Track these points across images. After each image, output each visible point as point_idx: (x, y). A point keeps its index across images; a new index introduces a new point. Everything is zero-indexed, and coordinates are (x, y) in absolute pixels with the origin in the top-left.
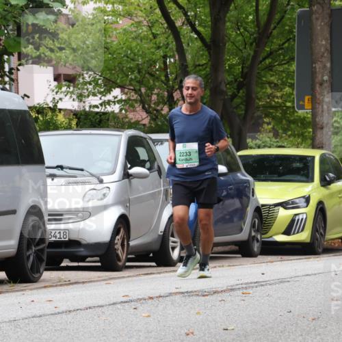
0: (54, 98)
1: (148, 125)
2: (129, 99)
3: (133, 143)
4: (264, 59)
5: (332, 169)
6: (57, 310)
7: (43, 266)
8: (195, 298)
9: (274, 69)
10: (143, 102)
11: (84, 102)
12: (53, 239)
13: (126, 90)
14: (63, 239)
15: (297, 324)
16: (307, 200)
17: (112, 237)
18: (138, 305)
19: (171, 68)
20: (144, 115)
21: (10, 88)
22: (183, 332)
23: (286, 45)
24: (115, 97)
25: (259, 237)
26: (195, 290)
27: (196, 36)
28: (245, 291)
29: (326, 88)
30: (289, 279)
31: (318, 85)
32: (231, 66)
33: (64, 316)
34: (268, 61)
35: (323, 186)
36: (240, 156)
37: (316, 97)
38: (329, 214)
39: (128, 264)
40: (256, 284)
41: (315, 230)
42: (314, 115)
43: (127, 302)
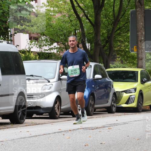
0: (29, 47)
2: (60, 47)
4: (117, 31)
5: (145, 77)
6: (31, 136)
7: (25, 117)
8: (89, 130)
9: (121, 35)
10: (66, 49)
11: (42, 49)
12: (29, 106)
13: (59, 44)
14: (33, 106)
15: (131, 141)
16: (135, 89)
17: (54, 105)
18: (65, 133)
19: (78, 34)
21: (11, 42)
22: (83, 144)
23: (126, 25)
24: (55, 47)
25: (115, 105)
26: (89, 127)
27: (88, 21)
28: (109, 128)
29: (143, 43)
30: (127, 123)
31: (139, 42)
32: (103, 34)
33: (34, 138)
34: (118, 32)
35: (141, 84)
36: (107, 71)
37: (138, 46)
38: (144, 95)
39: (60, 116)
40: (114, 125)
41: (138, 102)
43: (60, 132)
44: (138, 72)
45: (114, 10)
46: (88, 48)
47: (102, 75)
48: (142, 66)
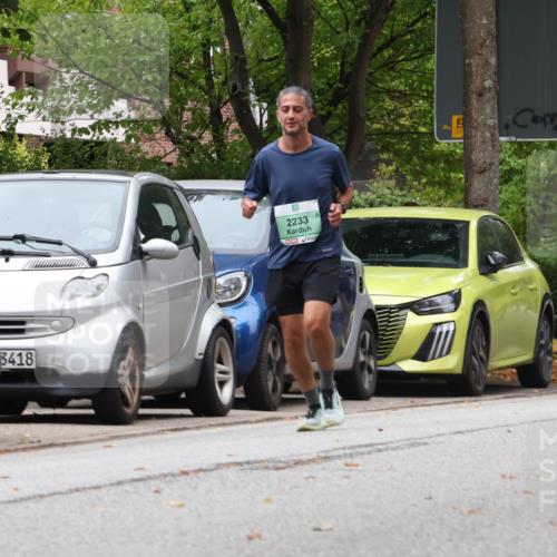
0: (9, 116)
1: (176, 165)
3: (149, 196)
4: (380, 50)
5: (499, 245)
6: (18, 495)
8: (262, 473)
9: (398, 66)
10: (165, 123)
11: (63, 123)
12: (9, 366)
14: (26, 367)
15: (442, 519)
16: (456, 298)
18: (162, 485)
19: (217, 63)
20: (169, 146)
22: (241, 534)
23: (419, 25)
25: (372, 363)
26: (262, 458)
27: (260, 8)
28: (349, 460)
29: (489, 101)
30: (425, 440)
31: (474, 96)
32: (323, 62)
33: (31, 505)
34: (387, 53)
35: (481, 274)
37: (471, 118)
39: (142, 411)
40: (369, 449)
41: (470, 351)
42: (468, 148)
43: (141, 480)
48: (486, 200)
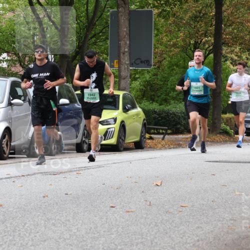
2: (12, 60)
3: (14, 85)
4: (91, 38)
5: (129, 103)
8: (49, 176)
9: (97, 44)
10: (20, 62)
13: (10, 54)
15: (108, 191)
16: (115, 120)
18: (15, 180)
20: (21, 69)
22: (41, 195)
23: (104, 30)
24: (4, 58)
25: (87, 141)
26: (50, 171)
28: (78, 172)
29: (126, 55)
30: (104, 166)
31: (122, 54)
34: (93, 39)
35: (124, 112)
36: (76, 94)
37: (120, 60)
38: (127, 128)
39: (10, 156)
40: (85, 168)
41: (119, 137)
42: (119, 71)
43: (8, 178)
44: (119, 96)
45: (87, 9)
46: (50, 60)
47: (69, 99)
48: (125, 88)
